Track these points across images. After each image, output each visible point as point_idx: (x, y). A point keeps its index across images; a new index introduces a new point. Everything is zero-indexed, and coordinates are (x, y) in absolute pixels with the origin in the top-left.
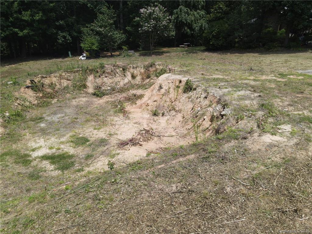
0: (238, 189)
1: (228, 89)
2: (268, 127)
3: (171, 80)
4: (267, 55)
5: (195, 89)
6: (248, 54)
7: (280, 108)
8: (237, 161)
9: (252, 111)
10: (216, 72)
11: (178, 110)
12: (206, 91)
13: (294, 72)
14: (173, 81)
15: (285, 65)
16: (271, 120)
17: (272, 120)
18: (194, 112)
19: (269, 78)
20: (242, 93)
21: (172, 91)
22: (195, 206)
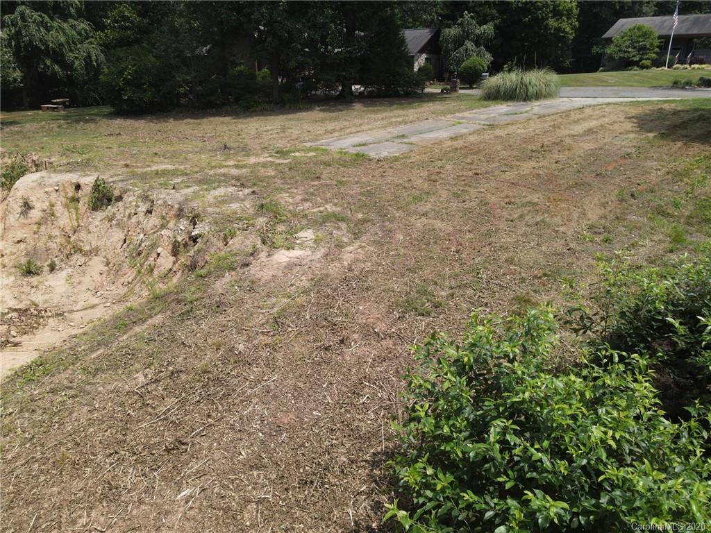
0: (255, 342)
1: (192, 188)
2: (279, 240)
3: (51, 186)
4: (249, 120)
5: (119, 198)
6: (212, 119)
7: (291, 207)
8: (242, 302)
9: (246, 220)
10: (156, 159)
11: (90, 251)
12: (147, 197)
13: (300, 146)
14: (57, 188)
15: (283, 135)
16: (280, 228)
17: (283, 228)
18: (131, 246)
19: (262, 160)
20: (220, 191)
21: (61, 211)
22: (191, 391)
